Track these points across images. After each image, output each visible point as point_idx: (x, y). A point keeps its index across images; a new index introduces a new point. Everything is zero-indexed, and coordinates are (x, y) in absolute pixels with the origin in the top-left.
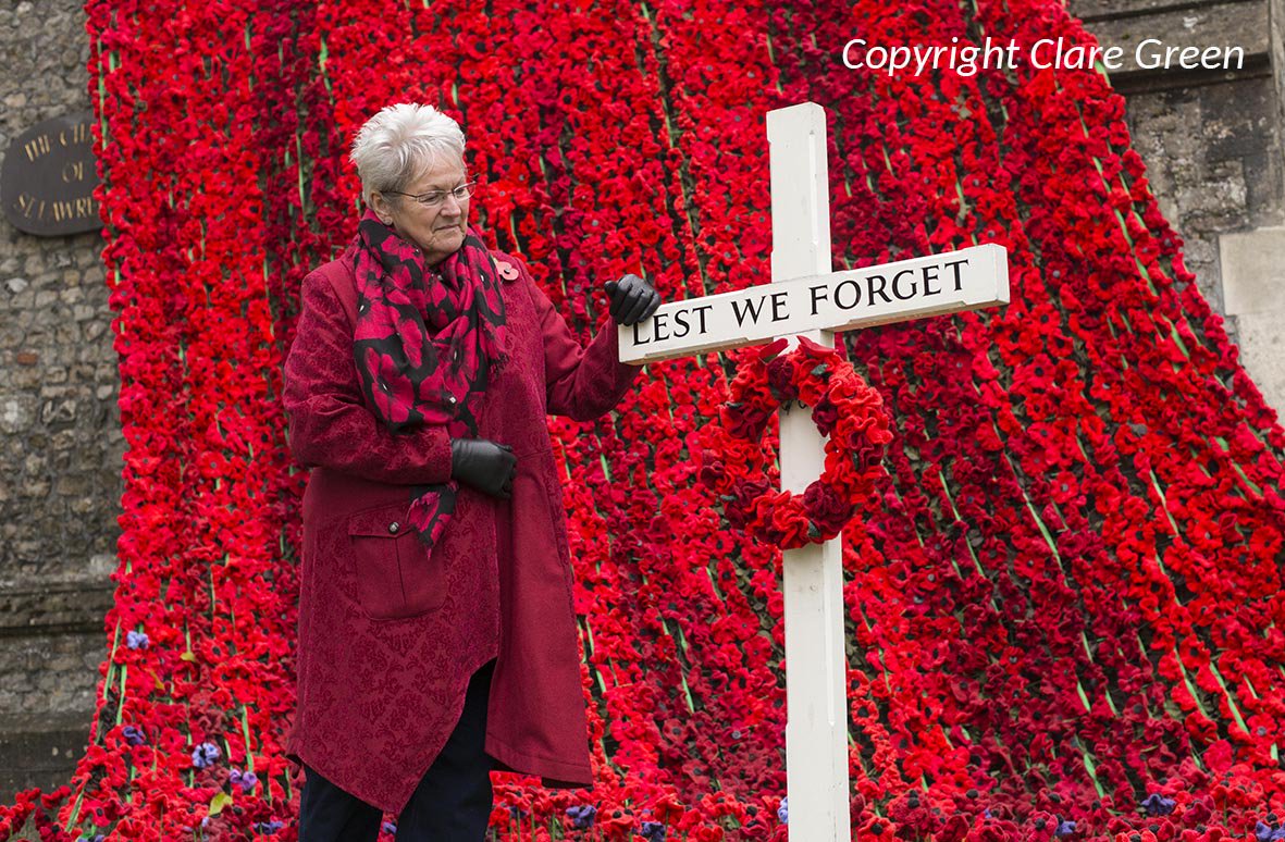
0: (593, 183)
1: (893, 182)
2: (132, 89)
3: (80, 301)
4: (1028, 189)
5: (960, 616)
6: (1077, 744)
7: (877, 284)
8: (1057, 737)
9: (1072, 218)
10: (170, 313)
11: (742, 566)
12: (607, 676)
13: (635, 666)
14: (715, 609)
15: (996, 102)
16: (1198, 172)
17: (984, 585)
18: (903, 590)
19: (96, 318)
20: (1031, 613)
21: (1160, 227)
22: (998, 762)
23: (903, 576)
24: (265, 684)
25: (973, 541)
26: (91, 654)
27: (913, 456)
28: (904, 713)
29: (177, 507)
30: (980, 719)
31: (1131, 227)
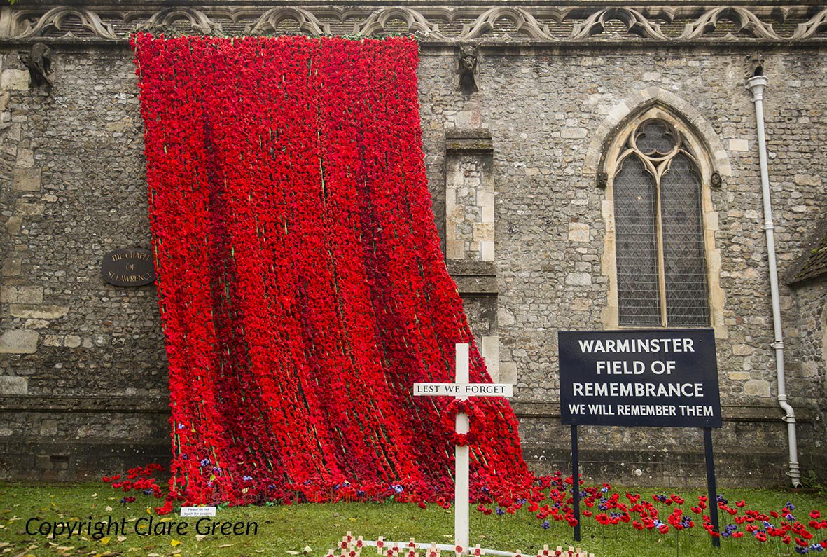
0: (314, 300)
1: (398, 311)
2: (167, 251)
3: (128, 307)
4: (435, 319)
5: (414, 430)
6: (446, 467)
7: (483, 388)
8: (441, 464)
9: (446, 328)
10: (181, 323)
11: (355, 412)
12: (321, 442)
13: (328, 440)
14: (348, 424)
15: (427, 293)
16: (478, 319)
17: (421, 423)
18: (399, 422)
19: (134, 313)
20: (433, 430)
21: (469, 334)
22: (426, 470)
23: (399, 418)
24: (218, 440)
25: (417, 410)
26: (127, 420)
27: (401, 385)
28: (401, 456)
29: (186, 384)
30: (420, 459)
31: (463, 333)
